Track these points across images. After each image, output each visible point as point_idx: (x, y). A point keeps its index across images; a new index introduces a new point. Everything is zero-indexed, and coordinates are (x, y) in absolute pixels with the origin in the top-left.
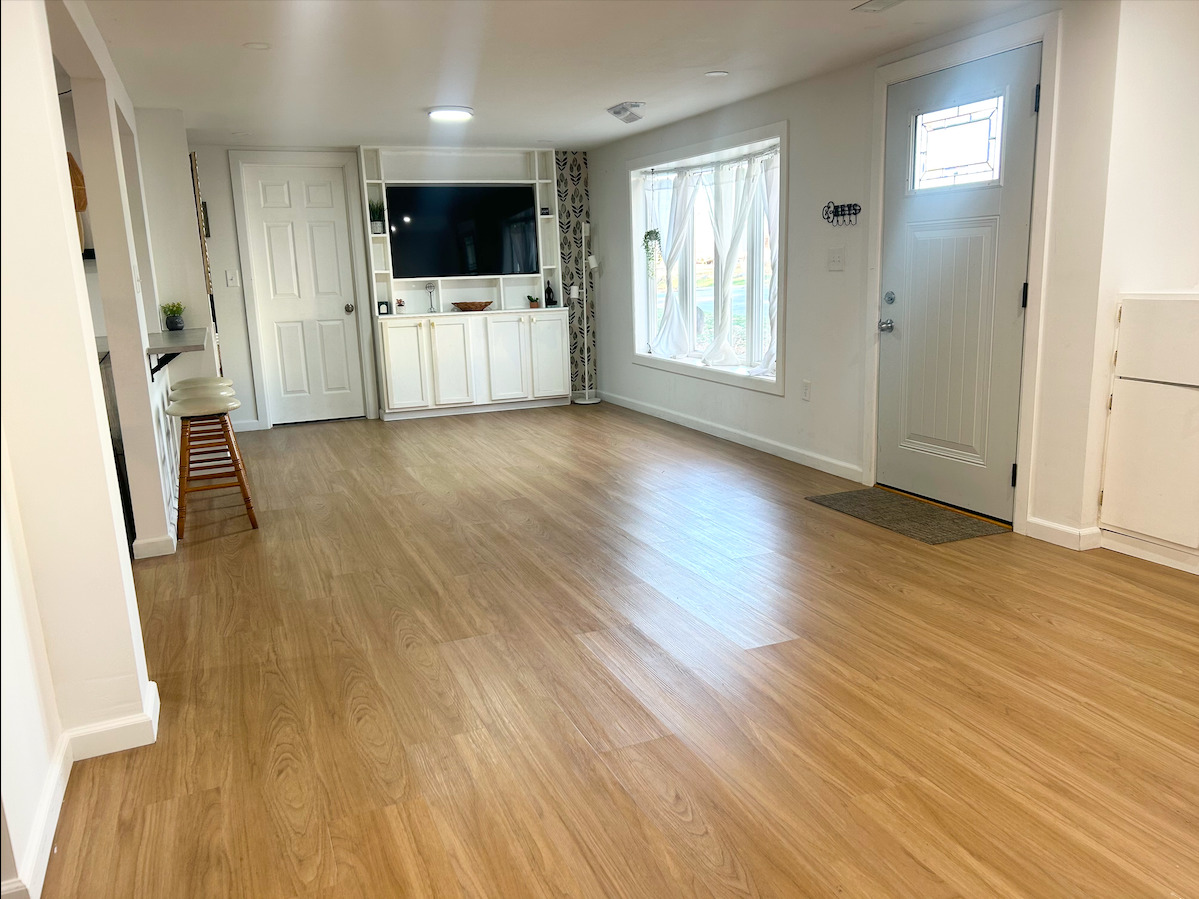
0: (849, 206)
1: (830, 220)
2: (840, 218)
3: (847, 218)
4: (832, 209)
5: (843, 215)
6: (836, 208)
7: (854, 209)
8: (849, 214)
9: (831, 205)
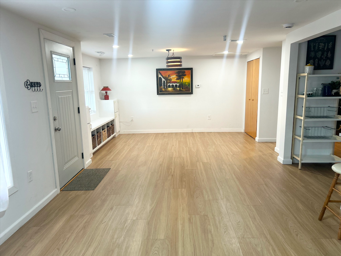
0: (37, 83)
1: (29, 88)
2: (33, 88)
3: (36, 88)
4: (29, 83)
5: (34, 87)
6: (32, 83)
7: (38, 84)
8: (37, 87)
9: (28, 81)
